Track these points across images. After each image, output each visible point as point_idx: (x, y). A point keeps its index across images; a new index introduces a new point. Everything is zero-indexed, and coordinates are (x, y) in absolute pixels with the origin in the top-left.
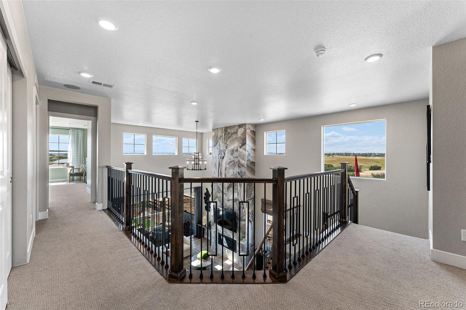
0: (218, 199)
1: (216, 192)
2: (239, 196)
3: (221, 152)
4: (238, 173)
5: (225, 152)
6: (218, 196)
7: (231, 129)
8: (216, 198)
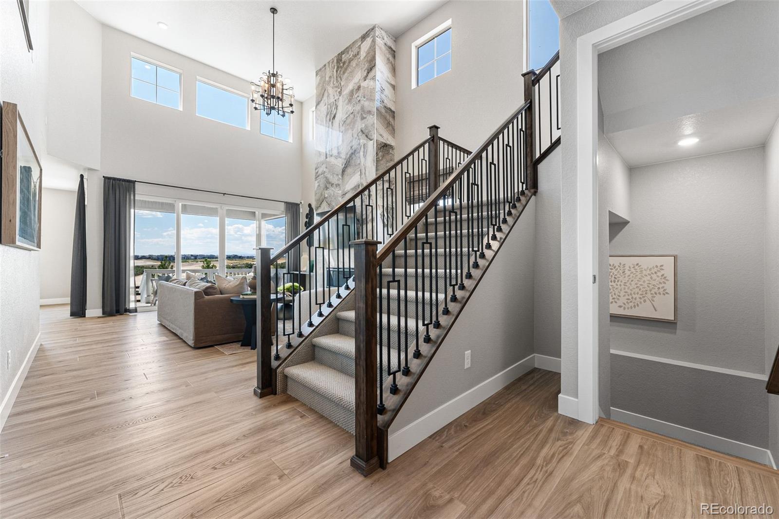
0: (326, 203)
1: (322, 189)
2: (363, 176)
3: (331, 107)
4: (362, 131)
5: (338, 104)
6: (326, 196)
7: (348, 53)
8: (323, 201)
